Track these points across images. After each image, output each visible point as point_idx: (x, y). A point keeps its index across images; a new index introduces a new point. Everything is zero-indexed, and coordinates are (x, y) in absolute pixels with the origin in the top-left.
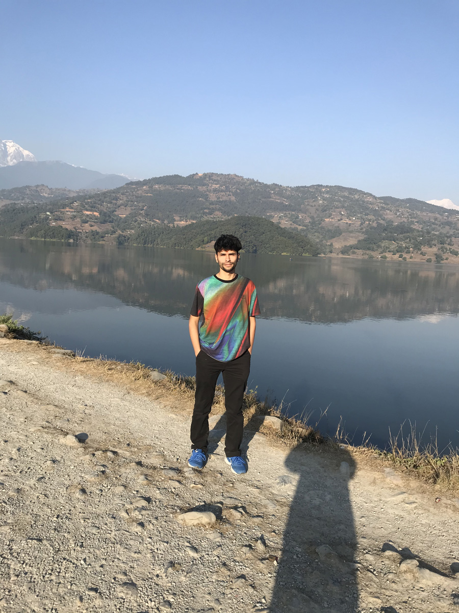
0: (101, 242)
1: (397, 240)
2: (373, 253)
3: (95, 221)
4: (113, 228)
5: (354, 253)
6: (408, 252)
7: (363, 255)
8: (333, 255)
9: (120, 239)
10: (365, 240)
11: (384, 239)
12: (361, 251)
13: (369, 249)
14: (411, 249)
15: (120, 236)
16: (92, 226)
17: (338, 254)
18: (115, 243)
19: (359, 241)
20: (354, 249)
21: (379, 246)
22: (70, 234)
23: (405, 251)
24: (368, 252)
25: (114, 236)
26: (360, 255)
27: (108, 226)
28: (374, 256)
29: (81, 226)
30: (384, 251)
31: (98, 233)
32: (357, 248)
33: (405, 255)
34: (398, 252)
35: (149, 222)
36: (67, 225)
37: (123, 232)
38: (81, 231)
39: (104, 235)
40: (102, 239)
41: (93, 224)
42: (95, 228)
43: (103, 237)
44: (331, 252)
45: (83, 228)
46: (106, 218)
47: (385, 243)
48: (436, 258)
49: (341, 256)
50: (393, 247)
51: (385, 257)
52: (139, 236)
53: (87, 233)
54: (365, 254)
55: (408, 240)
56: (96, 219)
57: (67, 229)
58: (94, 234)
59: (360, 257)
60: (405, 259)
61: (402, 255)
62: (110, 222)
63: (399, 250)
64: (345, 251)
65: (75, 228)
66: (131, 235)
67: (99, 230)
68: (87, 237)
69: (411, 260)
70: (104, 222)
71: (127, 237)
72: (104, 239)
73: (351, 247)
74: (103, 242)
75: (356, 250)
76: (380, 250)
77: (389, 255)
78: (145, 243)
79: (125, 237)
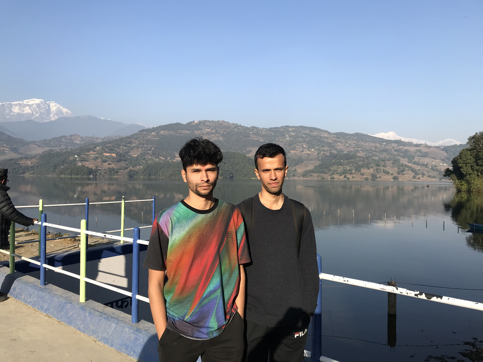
0: (115, 177)
1: (343, 165)
2: (325, 176)
3: (113, 160)
4: (127, 165)
5: (311, 176)
6: (351, 174)
7: (317, 177)
8: (296, 178)
9: (131, 173)
10: (320, 166)
11: (333, 165)
12: (316, 174)
13: (322, 172)
14: (353, 171)
15: (131, 171)
16: (109, 164)
17: (299, 177)
18: (126, 177)
19: (315, 167)
20: (312, 172)
21: (329, 170)
22: (90, 171)
23: (349, 173)
24: (321, 175)
25: (126, 171)
26: (315, 177)
27: (123, 164)
28: (325, 177)
29: (101, 165)
30: (333, 174)
31: (114, 169)
32: (314, 172)
33: (348, 176)
34: (343, 173)
35: (154, 159)
36: (90, 165)
37: (133, 168)
38: (101, 168)
39: (118, 171)
40: (116, 174)
41: (111, 162)
42: (113, 166)
43: (117, 172)
44: (294, 176)
45: (103, 166)
46: (121, 158)
47: (334, 168)
48: (372, 177)
49: (301, 178)
50: (340, 170)
51: (333, 178)
52: (145, 170)
53: (105, 170)
54: (320, 176)
55: (351, 165)
56: (114, 159)
57: (88, 168)
58: (111, 170)
59: (316, 179)
60: (348, 178)
61: (346, 176)
62: (125, 161)
63: (344, 172)
64: (305, 174)
65: (96, 167)
66: (139, 170)
67: (115, 167)
68: (105, 173)
69: (353, 179)
70: (120, 161)
71: (136, 171)
72: (118, 173)
73: (309, 171)
74: (118, 176)
75: (312, 174)
76: (330, 173)
77: (336, 176)
78: (149, 175)
79: (135, 172)
